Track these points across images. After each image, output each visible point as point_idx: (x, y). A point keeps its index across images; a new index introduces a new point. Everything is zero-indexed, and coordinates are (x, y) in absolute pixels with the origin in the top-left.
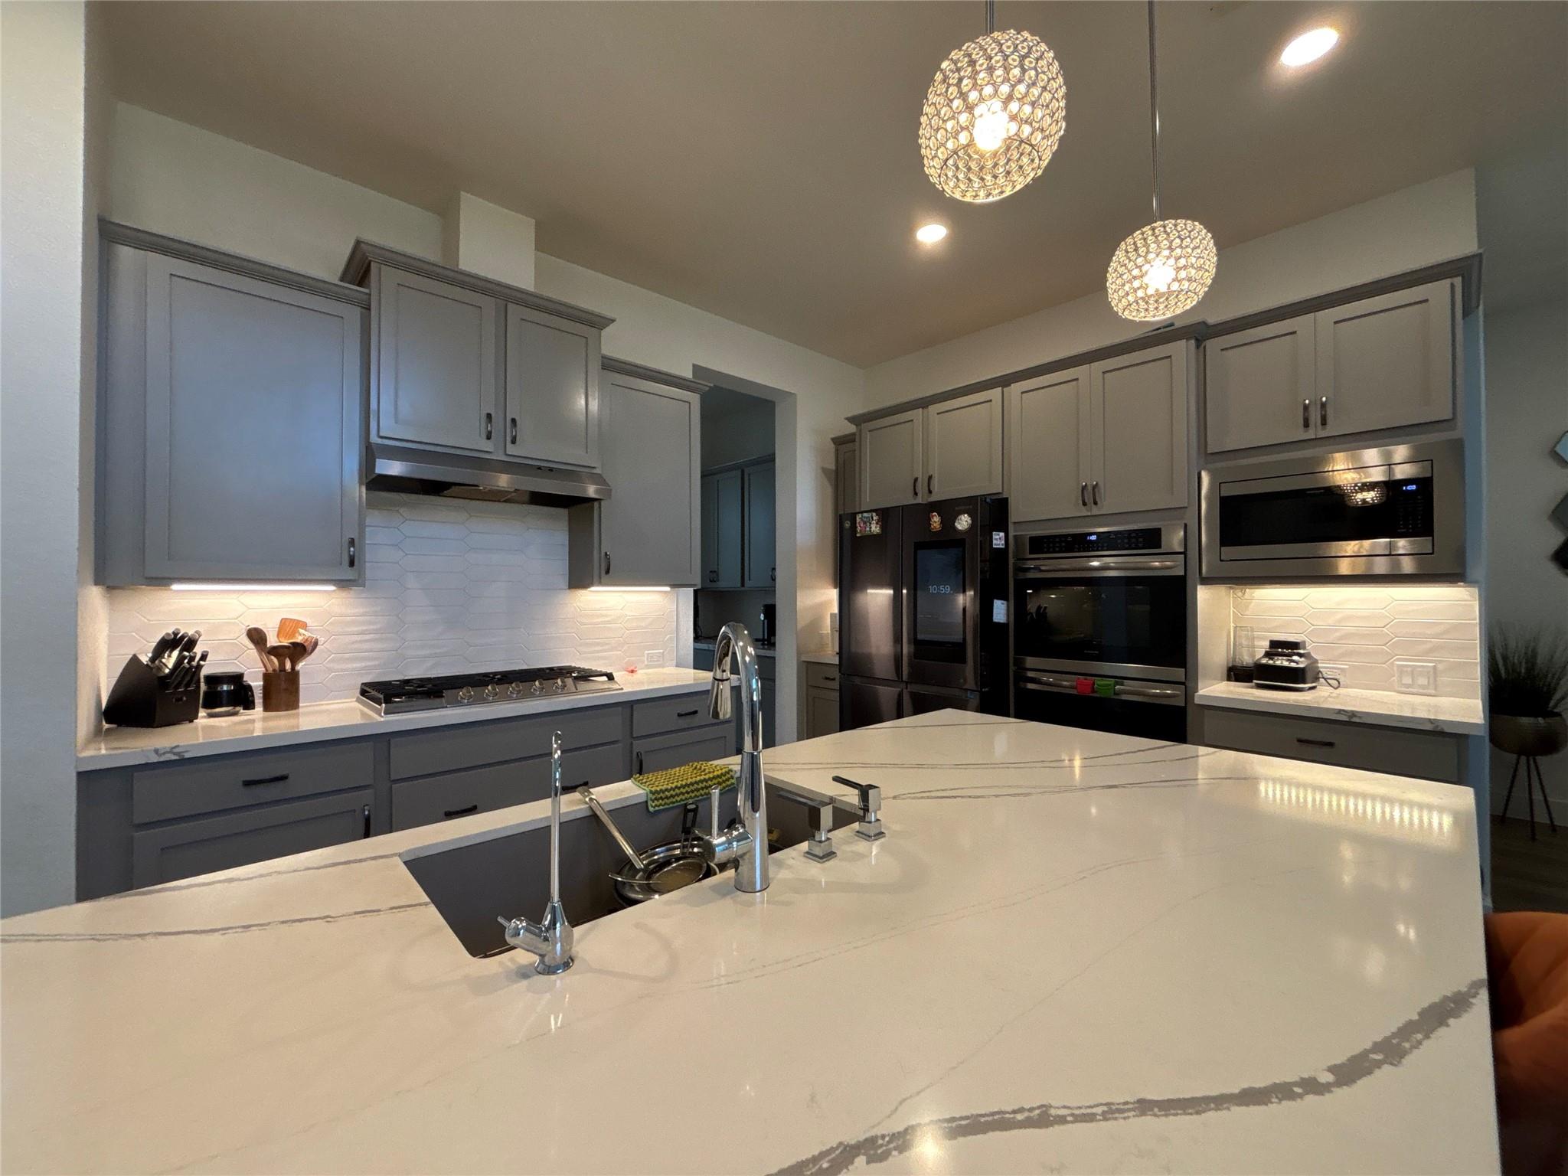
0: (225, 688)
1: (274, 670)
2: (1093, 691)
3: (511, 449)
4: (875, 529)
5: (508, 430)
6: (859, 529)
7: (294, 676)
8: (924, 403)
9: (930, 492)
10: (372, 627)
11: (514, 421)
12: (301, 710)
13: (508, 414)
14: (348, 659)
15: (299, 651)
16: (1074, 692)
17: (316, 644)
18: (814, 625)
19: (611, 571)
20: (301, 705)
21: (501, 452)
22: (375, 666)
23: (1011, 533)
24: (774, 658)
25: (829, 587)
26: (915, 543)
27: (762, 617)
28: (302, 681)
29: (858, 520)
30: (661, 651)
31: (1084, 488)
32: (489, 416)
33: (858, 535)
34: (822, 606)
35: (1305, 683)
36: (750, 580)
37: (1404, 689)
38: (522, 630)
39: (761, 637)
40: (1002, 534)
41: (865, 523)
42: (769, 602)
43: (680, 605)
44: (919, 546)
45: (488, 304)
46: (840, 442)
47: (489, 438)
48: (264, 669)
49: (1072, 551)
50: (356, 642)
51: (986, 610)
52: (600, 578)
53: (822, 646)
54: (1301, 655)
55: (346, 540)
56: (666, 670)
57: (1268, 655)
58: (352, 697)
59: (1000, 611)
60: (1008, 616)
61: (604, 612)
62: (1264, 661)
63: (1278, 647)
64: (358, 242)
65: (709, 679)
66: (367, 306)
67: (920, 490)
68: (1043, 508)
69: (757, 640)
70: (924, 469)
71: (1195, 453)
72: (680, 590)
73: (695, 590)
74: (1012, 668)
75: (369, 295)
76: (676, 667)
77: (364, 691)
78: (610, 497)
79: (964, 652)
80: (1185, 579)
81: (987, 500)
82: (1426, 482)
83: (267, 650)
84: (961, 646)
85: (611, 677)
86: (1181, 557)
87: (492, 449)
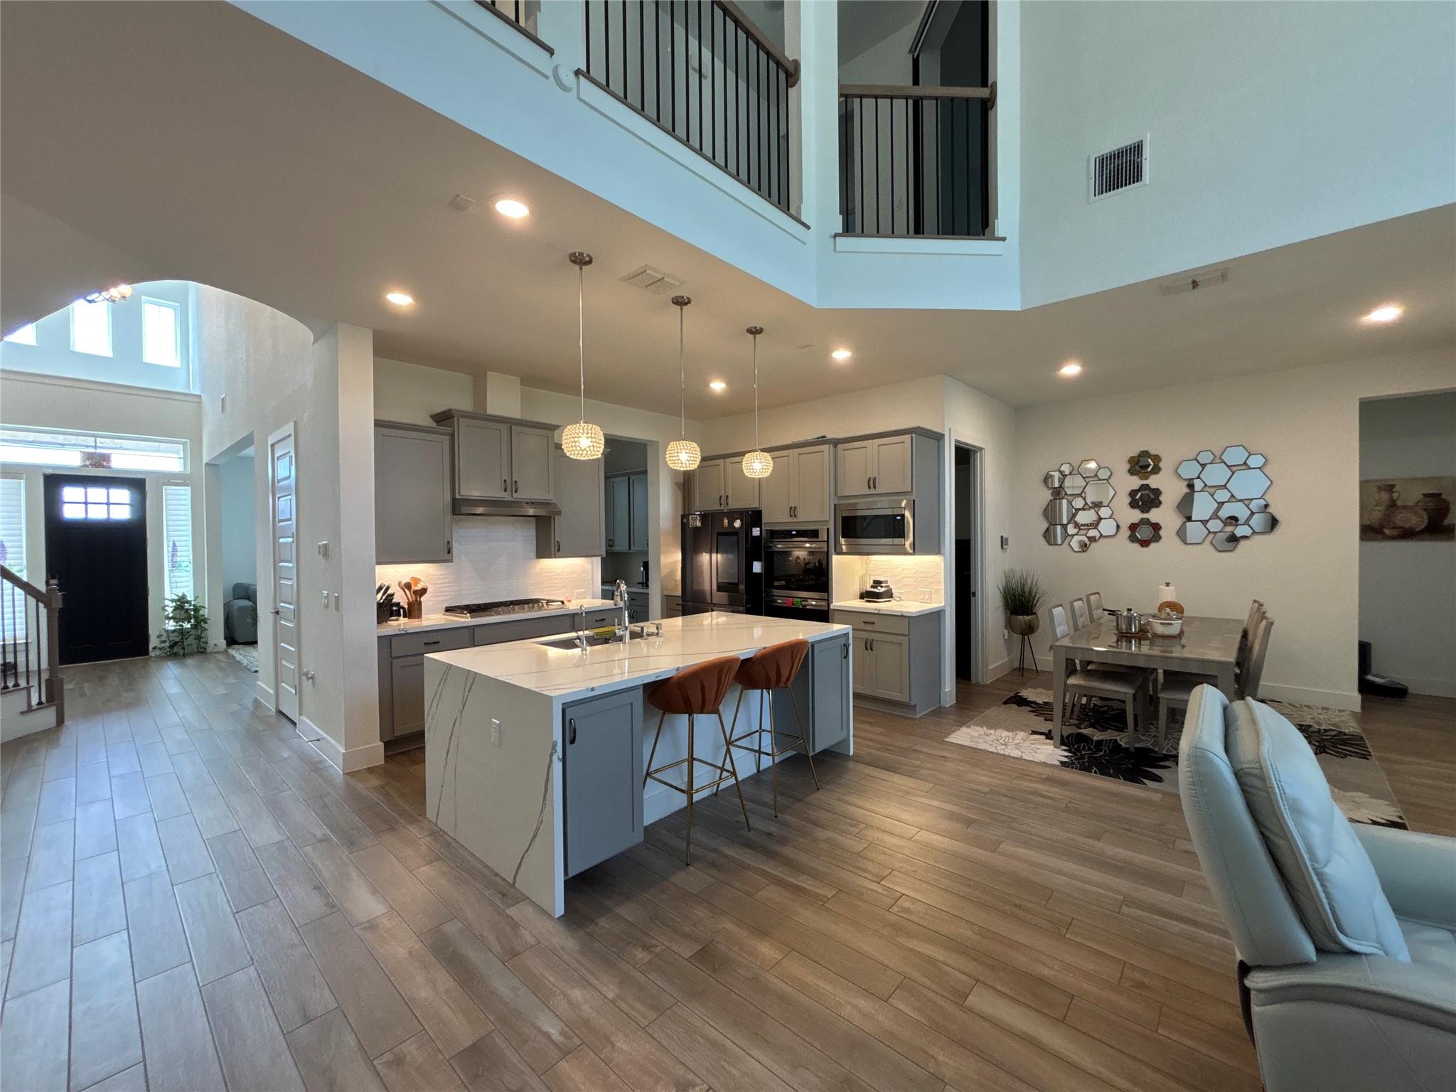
0: (395, 608)
1: (413, 601)
2: (793, 604)
3: (515, 495)
4: (698, 524)
5: (513, 486)
6: (691, 523)
7: (420, 604)
8: (725, 457)
9: (727, 504)
11: (516, 482)
12: (424, 619)
13: (513, 479)
14: (439, 595)
15: (424, 591)
16: (785, 605)
17: (427, 589)
18: (672, 574)
19: (561, 549)
20: (422, 616)
21: (511, 496)
22: (452, 598)
23: (763, 528)
24: (648, 594)
26: (717, 533)
27: (642, 569)
28: (423, 605)
29: (690, 518)
30: (584, 590)
31: (791, 508)
32: (505, 481)
33: (691, 526)
34: (675, 562)
35: (882, 598)
36: (634, 546)
37: (921, 601)
38: (515, 580)
39: (641, 581)
40: (758, 529)
42: (646, 560)
43: (594, 564)
44: (719, 534)
45: (504, 428)
47: (505, 491)
48: (408, 600)
49: (786, 538)
50: (441, 588)
51: (750, 567)
52: (555, 554)
53: (675, 586)
54: (882, 587)
55: (446, 543)
56: (587, 600)
57: (872, 587)
58: (442, 611)
59: (757, 567)
60: (762, 570)
61: (554, 570)
62: (871, 590)
63: (877, 583)
64: (450, 410)
65: (609, 604)
66: (452, 436)
67: (722, 503)
68: (775, 517)
69: (639, 583)
70: (725, 492)
71: (832, 496)
72: (593, 558)
73: (602, 558)
74: (764, 595)
75: (454, 431)
76: (593, 598)
77: (449, 610)
78: (560, 515)
79: (738, 588)
80: (828, 552)
81: (750, 512)
82: (903, 516)
83: (410, 592)
84: (738, 584)
85: (563, 602)
86: (826, 543)
87: (506, 496)
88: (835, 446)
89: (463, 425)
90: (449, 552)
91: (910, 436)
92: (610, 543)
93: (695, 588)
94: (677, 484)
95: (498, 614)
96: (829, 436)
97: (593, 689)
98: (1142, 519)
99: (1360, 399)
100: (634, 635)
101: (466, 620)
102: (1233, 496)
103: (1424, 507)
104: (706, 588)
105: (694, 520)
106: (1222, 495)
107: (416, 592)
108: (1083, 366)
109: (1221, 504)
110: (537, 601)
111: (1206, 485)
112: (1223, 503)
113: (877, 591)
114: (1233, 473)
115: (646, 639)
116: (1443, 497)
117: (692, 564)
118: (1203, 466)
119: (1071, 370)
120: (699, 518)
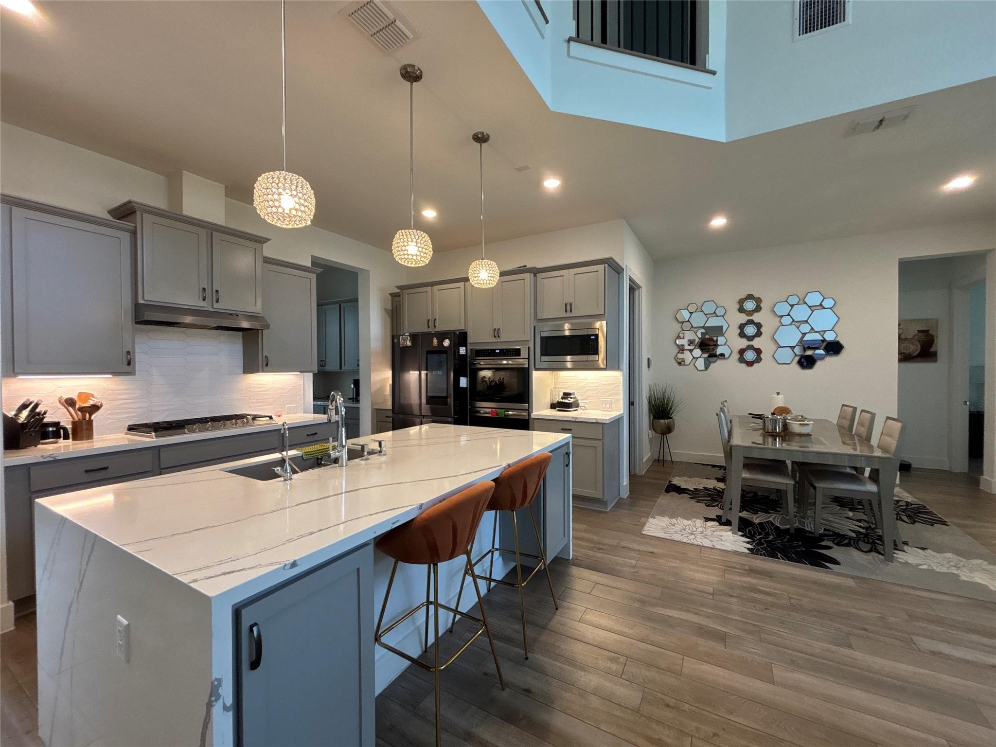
0: (51, 429)
1: (79, 419)
2: (497, 415)
3: (216, 305)
4: (409, 343)
5: (214, 295)
6: (401, 343)
7: (90, 422)
8: (432, 284)
9: (435, 327)
10: (132, 396)
11: (217, 291)
12: (94, 440)
13: (214, 288)
14: (119, 413)
15: (95, 408)
16: (490, 415)
17: (101, 405)
18: (381, 390)
19: (269, 364)
20: (94, 437)
21: (210, 306)
22: (135, 416)
23: (469, 347)
24: (359, 408)
25: (387, 370)
26: (427, 351)
27: (352, 386)
28: (94, 424)
29: (401, 339)
30: (294, 405)
31: (495, 329)
32: (204, 289)
33: (401, 346)
34: (385, 380)
35: (571, 408)
36: (345, 366)
37: (603, 410)
38: (218, 396)
39: (351, 396)
40: (464, 348)
41: (404, 341)
42: (356, 378)
43: (305, 380)
44: (428, 352)
45: (203, 232)
46: (394, 296)
47: (204, 299)
48: (72, 419)
49: (490, 356)
50: (123, 404)
51: (457, 381)
52: (263, 369)
53: (385, 401)
54: (571, 398)
55: (125, 354)
56: (299, 415)
57: (562, 398)
58: (124, 433)
59: (463, 382)
60: (467, 385)
61: (265, 386)
62: (561, 401)
63: (566, 395)
64: (130, 202)
65: (322, 418)
66: (134, 233)
67: (430, 326)
68: (479, 337)
69: (349, 399)
70: (433, 315)
71: (533, 319)
72: (305, 374)
73: (314, 375)
74: (469, 407)
75: (136, 227)
76: (304, 413)
77: (131, 428)
78: (268, 328)
79: (447, 401)
80: (528, 368)
81: (457, 333)
82: (597, 336)
83: (74, 410)
84: (446, 398)
85: (271, 418)
86: (527, 360)
87: (205, 306)
88: (535, 275)
89: (147, 224)
90: (129, 363)
91: (603, 265)
92: (322, 363)
93: (402, 402)
94: (386, 310)
95: (194, 431)
96: (528, 266)
97: (294, 565)
98: (748, 345)
99: (900, 259)
100: (353, 454)
101: (150, 440)
102: (812, 328)
103: (918, 339)
104: (413, 402)
105: (405, 340)
106: (805, 328)
107: (81, 409)
108: (728, 218)
109: (804, 334)
110: (242, 417)
111: (793, 320)
112: (806, 334)
113: (568, 402)
114: (813, 311)
115: (368, 459)
116: (930, 332)
117: (399, 380)
118: (792, 306)
119: (719, 222)
120: (409, 338)
